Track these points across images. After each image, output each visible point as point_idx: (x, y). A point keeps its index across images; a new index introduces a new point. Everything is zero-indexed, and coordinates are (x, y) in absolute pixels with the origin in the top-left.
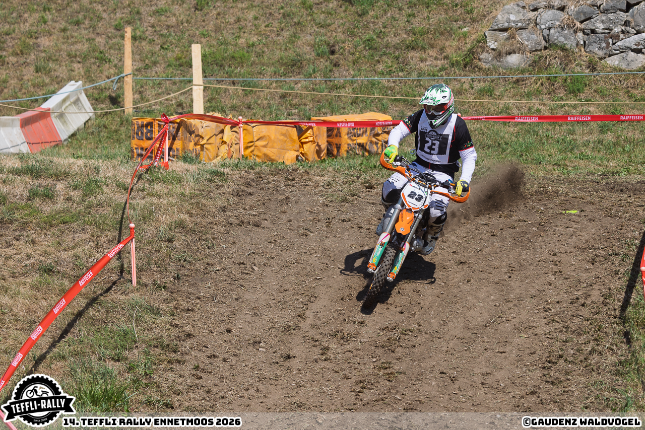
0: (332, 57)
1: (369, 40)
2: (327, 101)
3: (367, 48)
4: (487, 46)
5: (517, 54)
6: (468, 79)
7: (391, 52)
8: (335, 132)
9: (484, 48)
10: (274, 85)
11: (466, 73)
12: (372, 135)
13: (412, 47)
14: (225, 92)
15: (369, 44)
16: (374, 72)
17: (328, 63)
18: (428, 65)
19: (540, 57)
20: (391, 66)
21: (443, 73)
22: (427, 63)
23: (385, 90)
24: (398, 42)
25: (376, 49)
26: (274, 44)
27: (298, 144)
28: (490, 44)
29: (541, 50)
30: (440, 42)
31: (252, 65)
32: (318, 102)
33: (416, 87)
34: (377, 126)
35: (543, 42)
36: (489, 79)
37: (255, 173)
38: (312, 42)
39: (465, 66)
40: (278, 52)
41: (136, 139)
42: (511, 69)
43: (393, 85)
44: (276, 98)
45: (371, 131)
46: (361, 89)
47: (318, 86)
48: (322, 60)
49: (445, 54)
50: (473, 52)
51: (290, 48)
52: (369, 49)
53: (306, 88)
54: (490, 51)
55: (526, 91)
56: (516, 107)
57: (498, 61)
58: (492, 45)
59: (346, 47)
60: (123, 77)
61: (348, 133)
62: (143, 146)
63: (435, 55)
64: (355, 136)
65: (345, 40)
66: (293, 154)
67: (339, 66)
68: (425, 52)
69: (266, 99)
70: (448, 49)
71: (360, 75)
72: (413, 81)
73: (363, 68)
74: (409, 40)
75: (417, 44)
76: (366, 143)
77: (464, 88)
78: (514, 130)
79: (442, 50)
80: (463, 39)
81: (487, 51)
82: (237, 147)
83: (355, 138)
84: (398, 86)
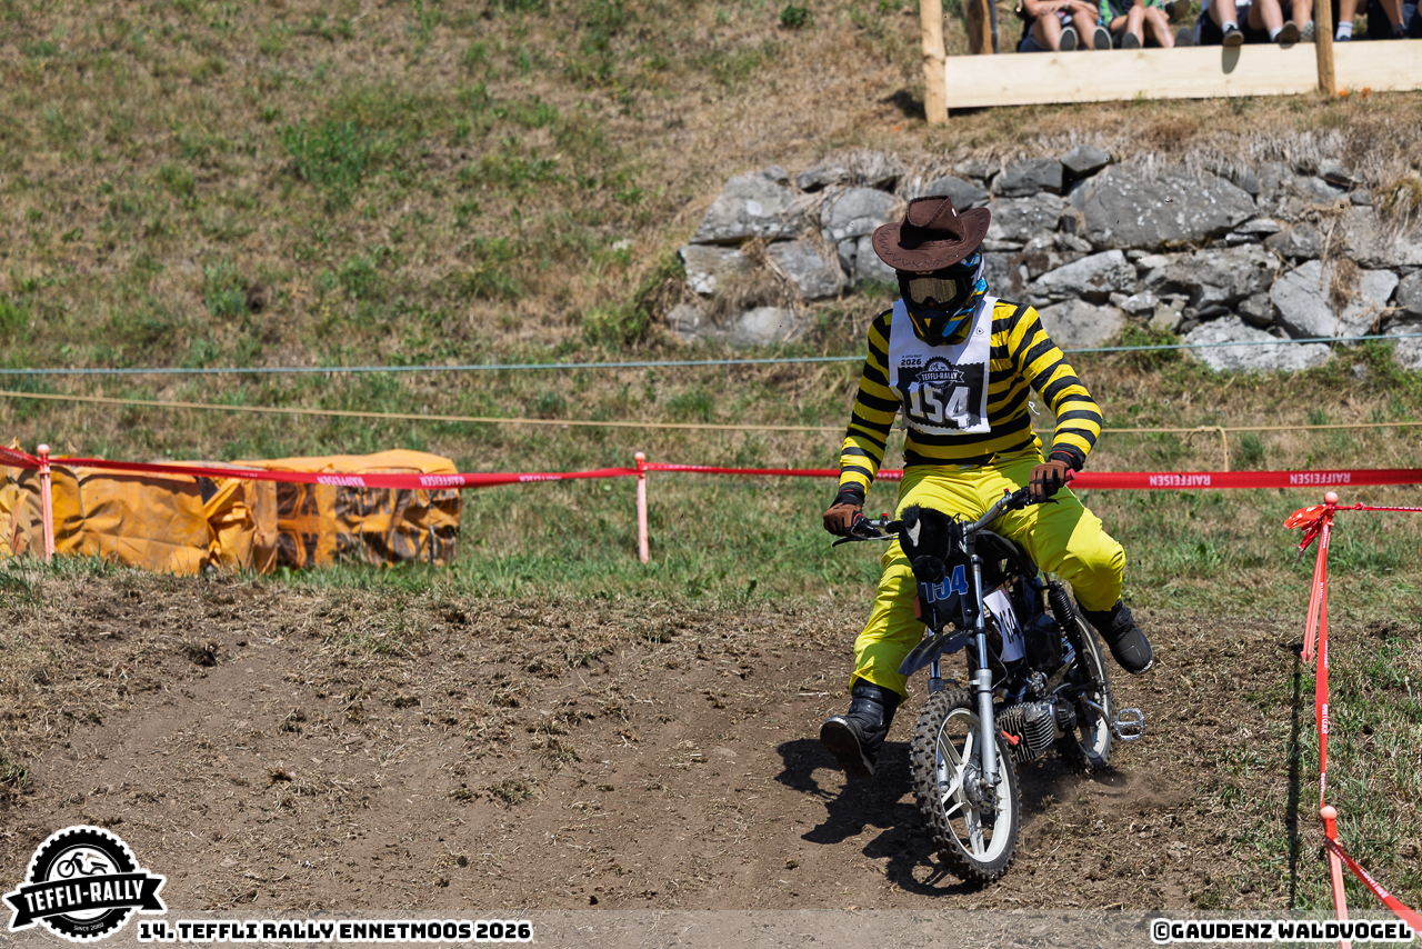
0: (254, 318)
1: (357, 274)
2: (253, 432)
3: (353, 294)
4: (687, 287)
5: (771, 309)
6: (638, 376)
7: (422, 303)
8: (301, 499)
9: (679, 291)
10: (99, 392)
11: (632, 360)
12: (402, 510)
13: (479, 290)
15: (358, 284)
16: (374, 357)
17: (246, 336)
18: (524, 339)
19: (835, 315)
20: (424, 343)
21: (567, 360)
22: (523, 334)
23: (412, 402)
24: (438, 277)
25: (378, 296)
26: (90, 286)
27: (202, 531)
28: (695, 280)
29: (834, 297)
30: (553, 279)
31: (33, 340)
32: (227, 436)
33: (497, 395)
35: (841, 275)
36: (696, 376)
37: (116, 587)
38: (199, 279)
39: (629, 341)
40: (103, 307)
42: (756, 349)
43: (432, 390)
44: (107, 426)
45: (399, 498)
46: (345, 397)
47: (222, 396)
48: (229, 326)
49: (569, 309)
50: (648, 302)
51: (137, 296)
52: (359, 297)
53: (189, 399)
54: (696, 300)
55: (801, 406)
56: (779, 447)
57: (718, 327)
58: (701, 282)
59: (294, 292)
61: (338, 504)
63: (542, 311)
64: (357, 513)
65: (292, 275)
66: (196, 555)
67: (277, 340)
68: (514, 305)
69: (79, 430)
70: (577, 297)
71: (340, 364)
72: (489, 376)
73: (346, 348)
74: (470, 275)
75: (493, 283)
76: (388, 533)
77: (630, 399)
78: (781, 507)
79: (561, 298)
80: (617, 270)
81: (687, 301)
82: (37, 530)
83: (354, 518)
84: (445, 392)
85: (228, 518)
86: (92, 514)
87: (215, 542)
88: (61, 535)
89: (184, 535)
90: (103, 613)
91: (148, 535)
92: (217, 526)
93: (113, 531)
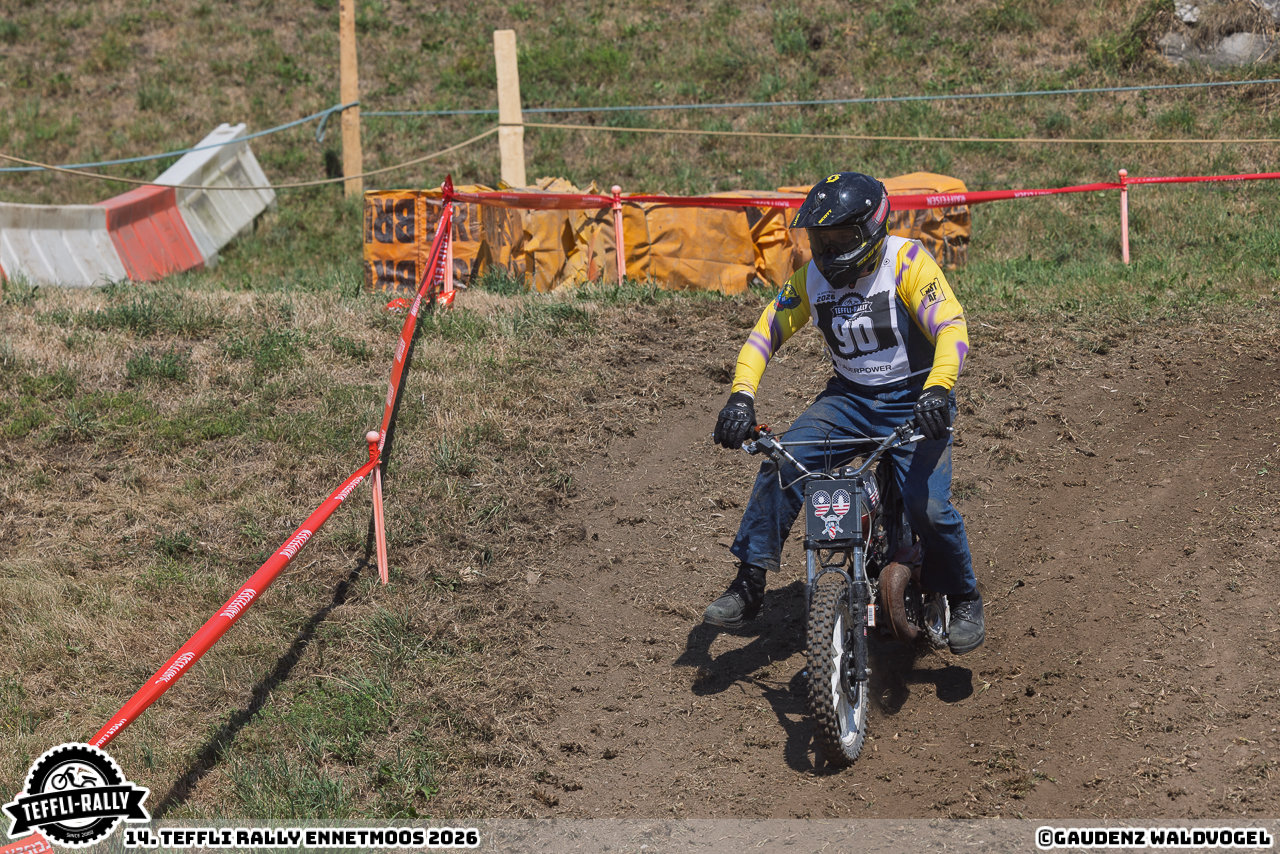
0: (813, 54)
1: (899, 13)
2: (809, 153)
3: (897, 31)
4: (1175, 18)
5: (1246, 34)
6: (1133, 95)
7: (953, 37)
9: (1169, 22)
10: (685, 121)
11: (1129, 81)
12: (920, 224)
13: (1001, 25)
14: (573, 140)
15: (901, 23)
16: (912, 85)
17: (807, 70)
18: (1038, 66)
20: (954, 71)
21: (1074, 82)
22: (1037, 62)
23: (940, 125)
24: (967, 14)
25: (917, 32)
26: (680, 30)
27: (749, 249)
28: (1182, 11)
30: (1064, 13)
31: (632, 78)
32: (788, 156)
33: (1013, 116)
34: (932, 206)
36: (1182, 94)
37: (659, 313)
38: (769, 22)
39: (1126, 65)
40: (690, 48)
41: (374, 241)
42: (1234, 69)
43: (959, 112)
44: (691, 150)
45: (917, 215)
46: (886, 123)
47: (785, 122)
48: (792, 61)
49: (1077, 39)
50: (1142, 31)
51: (718, 38)
52: (901, 33)
53: (759, 126)
54: (1183, 28)
55: (1270, 117)
56: (1250, 154)
57: (1201, 51)
58: (1187, 13)
59: (847, 30)
60: (339, 113)
62: (393, 257)
63: (1054, 41)
65: (846, 16)
66: (743, 271)
67: (832, 73)
68: (1030, 36)
69: (667, 154)
70: (1083, 28)
71: (883, 92)
72: (1007, 101)
73: (889, 78)
74: (994, 11)
75: (1013, 19)
77: (1125, 115)
78: (1248, 208)
79: (1070, 29)
81: (1176, 29)
82: (611, 256)
84: (970, 114)
85: (771, 239)
86: (657, 241)
87: (760, 259)
88: (632, 259)
89: (734, 255)
90: (645, 339)
91: (704, 256)
92: (762, 246)
93: (674, 254)
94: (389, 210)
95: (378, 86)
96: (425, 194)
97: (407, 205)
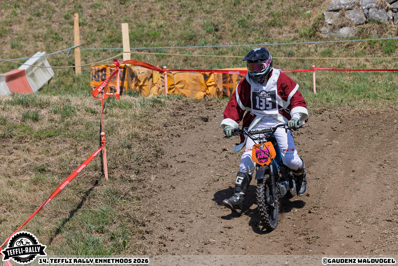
0: (216, 33)
1: (242, 21)
2: (216, 62)
3: (241, 26)
4: (325, 22)
5: (347, 27)
6: (313, 46)
7: (258, 28)
8: (229, 79)
9: (323, 24)
10: (178, 53)
11: (311, 42)
13: (273, 25)
14: (144, 58)
15: (242, 24)
16: (246, 42)
17: (214, 37)
18: (284, 37)
19: (363, 29)
20: (259, 38)
21: (295, 42)
22: (284, 36)
24: (262, 21)
25: (247, 27)
26: (175, 26)
27: (204, 87)
28: (327, 21)
29: (363, 24)
30: (291, 21)
31: (162, 40)
32: (210, 63)
33: (277, 51)
35: (365, 18)
36: (328, 45)
37: (183, 102)
38: (202, 23)
39: (310, 37)
40: (179, 31)
41: (94, 81)
42: (343, 38)
44: (180, 61)
46: (239, 53)
47: (209, 53)
48: (210, 35)
49: (295, 29)
50: (315, 27)
51: (187, 28)
52: (242, 27)
53: (201, 54)
54: (328, 26)
55: (354, 52)
56: (349, 63)
57: (333, 33)
58: (329, 21)
59: (226, 26)
60: (74, 49)
61: (238, 80)
63: (288, 30)
65: (225, 22)
66: (202, 94)
67: (222, 39)
68: (281, 28)
69: (173, 63)
70: (297, 26)
71: (238, 44)
72: (275, 47)
73: (239, 40)
74: (270, 21)
75: (276, 23)
77: (311, 52)
78: (350, 79)
79: (293, 26)
80: (307, 19)
81: (325, 26)
82: (163, 88)
85: (210, 84)
86: (177, 84)
87: (207, 90)
88: (170, 89)
89: (200, 89)
90: (180, 109)
91: (191, 89)
92: (208, 86)
93: (182, 88)
94: (99, 71)
95: (84, 42)
96: (109, 66)
97: (104, 70)
